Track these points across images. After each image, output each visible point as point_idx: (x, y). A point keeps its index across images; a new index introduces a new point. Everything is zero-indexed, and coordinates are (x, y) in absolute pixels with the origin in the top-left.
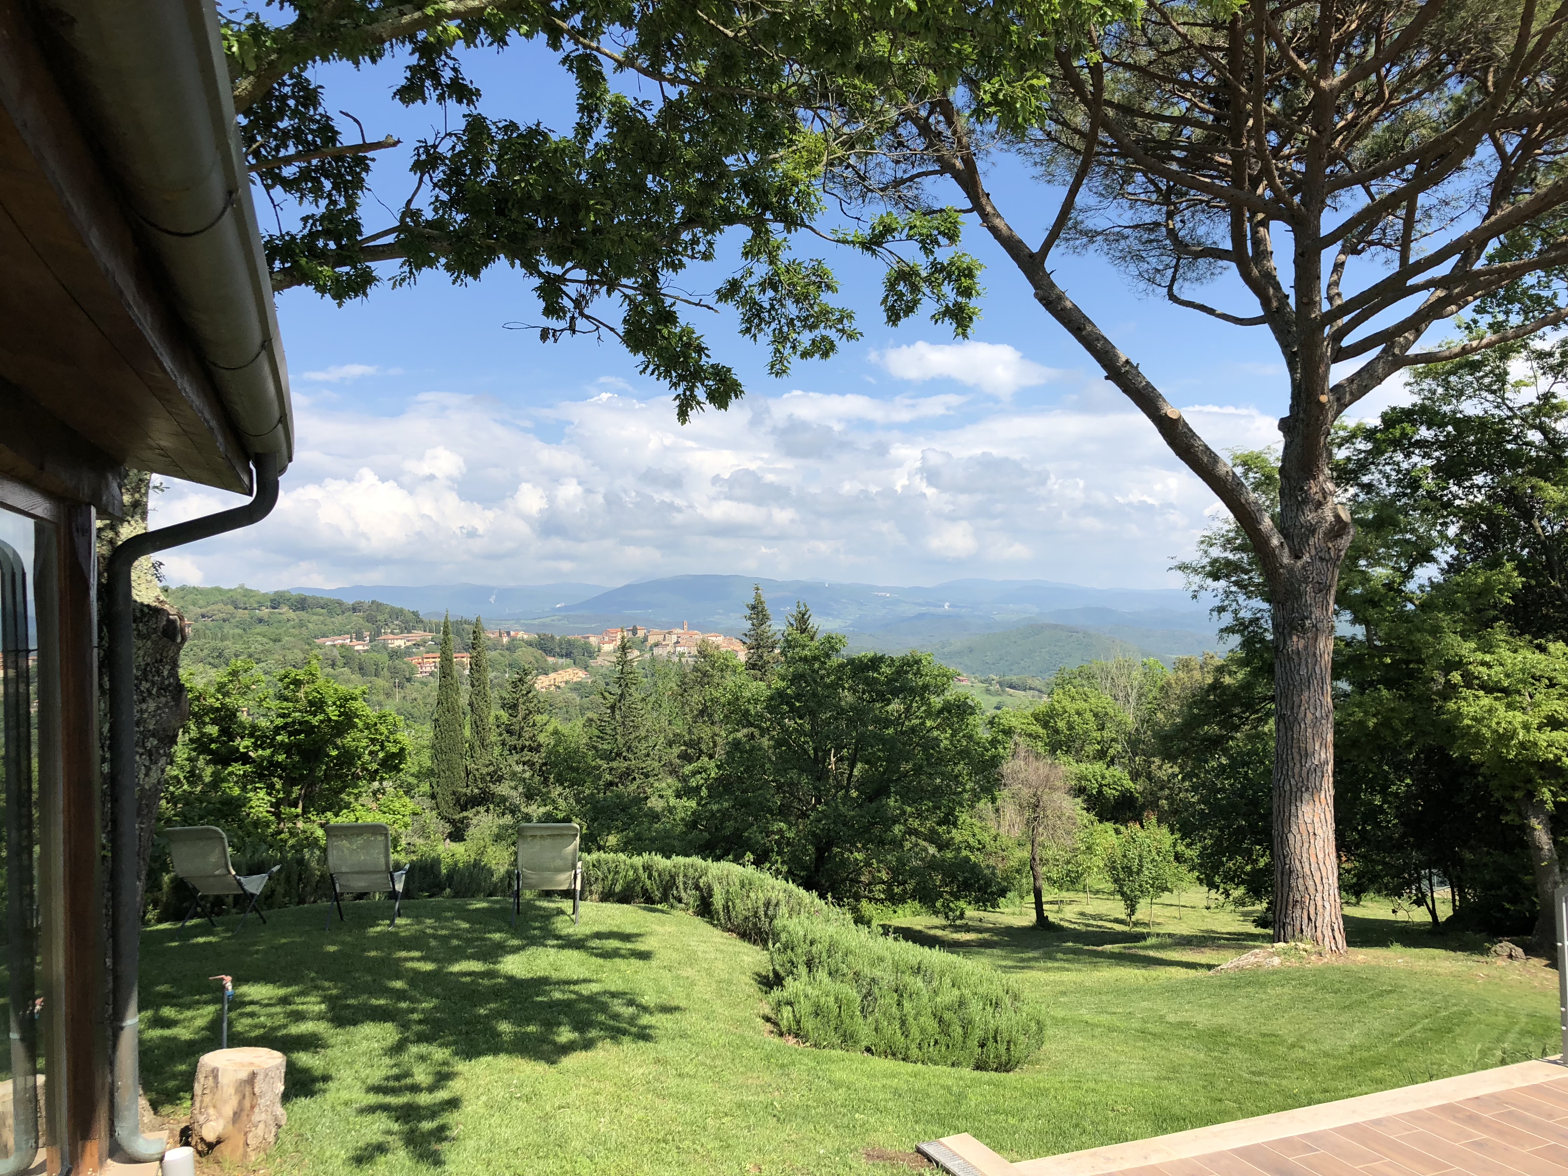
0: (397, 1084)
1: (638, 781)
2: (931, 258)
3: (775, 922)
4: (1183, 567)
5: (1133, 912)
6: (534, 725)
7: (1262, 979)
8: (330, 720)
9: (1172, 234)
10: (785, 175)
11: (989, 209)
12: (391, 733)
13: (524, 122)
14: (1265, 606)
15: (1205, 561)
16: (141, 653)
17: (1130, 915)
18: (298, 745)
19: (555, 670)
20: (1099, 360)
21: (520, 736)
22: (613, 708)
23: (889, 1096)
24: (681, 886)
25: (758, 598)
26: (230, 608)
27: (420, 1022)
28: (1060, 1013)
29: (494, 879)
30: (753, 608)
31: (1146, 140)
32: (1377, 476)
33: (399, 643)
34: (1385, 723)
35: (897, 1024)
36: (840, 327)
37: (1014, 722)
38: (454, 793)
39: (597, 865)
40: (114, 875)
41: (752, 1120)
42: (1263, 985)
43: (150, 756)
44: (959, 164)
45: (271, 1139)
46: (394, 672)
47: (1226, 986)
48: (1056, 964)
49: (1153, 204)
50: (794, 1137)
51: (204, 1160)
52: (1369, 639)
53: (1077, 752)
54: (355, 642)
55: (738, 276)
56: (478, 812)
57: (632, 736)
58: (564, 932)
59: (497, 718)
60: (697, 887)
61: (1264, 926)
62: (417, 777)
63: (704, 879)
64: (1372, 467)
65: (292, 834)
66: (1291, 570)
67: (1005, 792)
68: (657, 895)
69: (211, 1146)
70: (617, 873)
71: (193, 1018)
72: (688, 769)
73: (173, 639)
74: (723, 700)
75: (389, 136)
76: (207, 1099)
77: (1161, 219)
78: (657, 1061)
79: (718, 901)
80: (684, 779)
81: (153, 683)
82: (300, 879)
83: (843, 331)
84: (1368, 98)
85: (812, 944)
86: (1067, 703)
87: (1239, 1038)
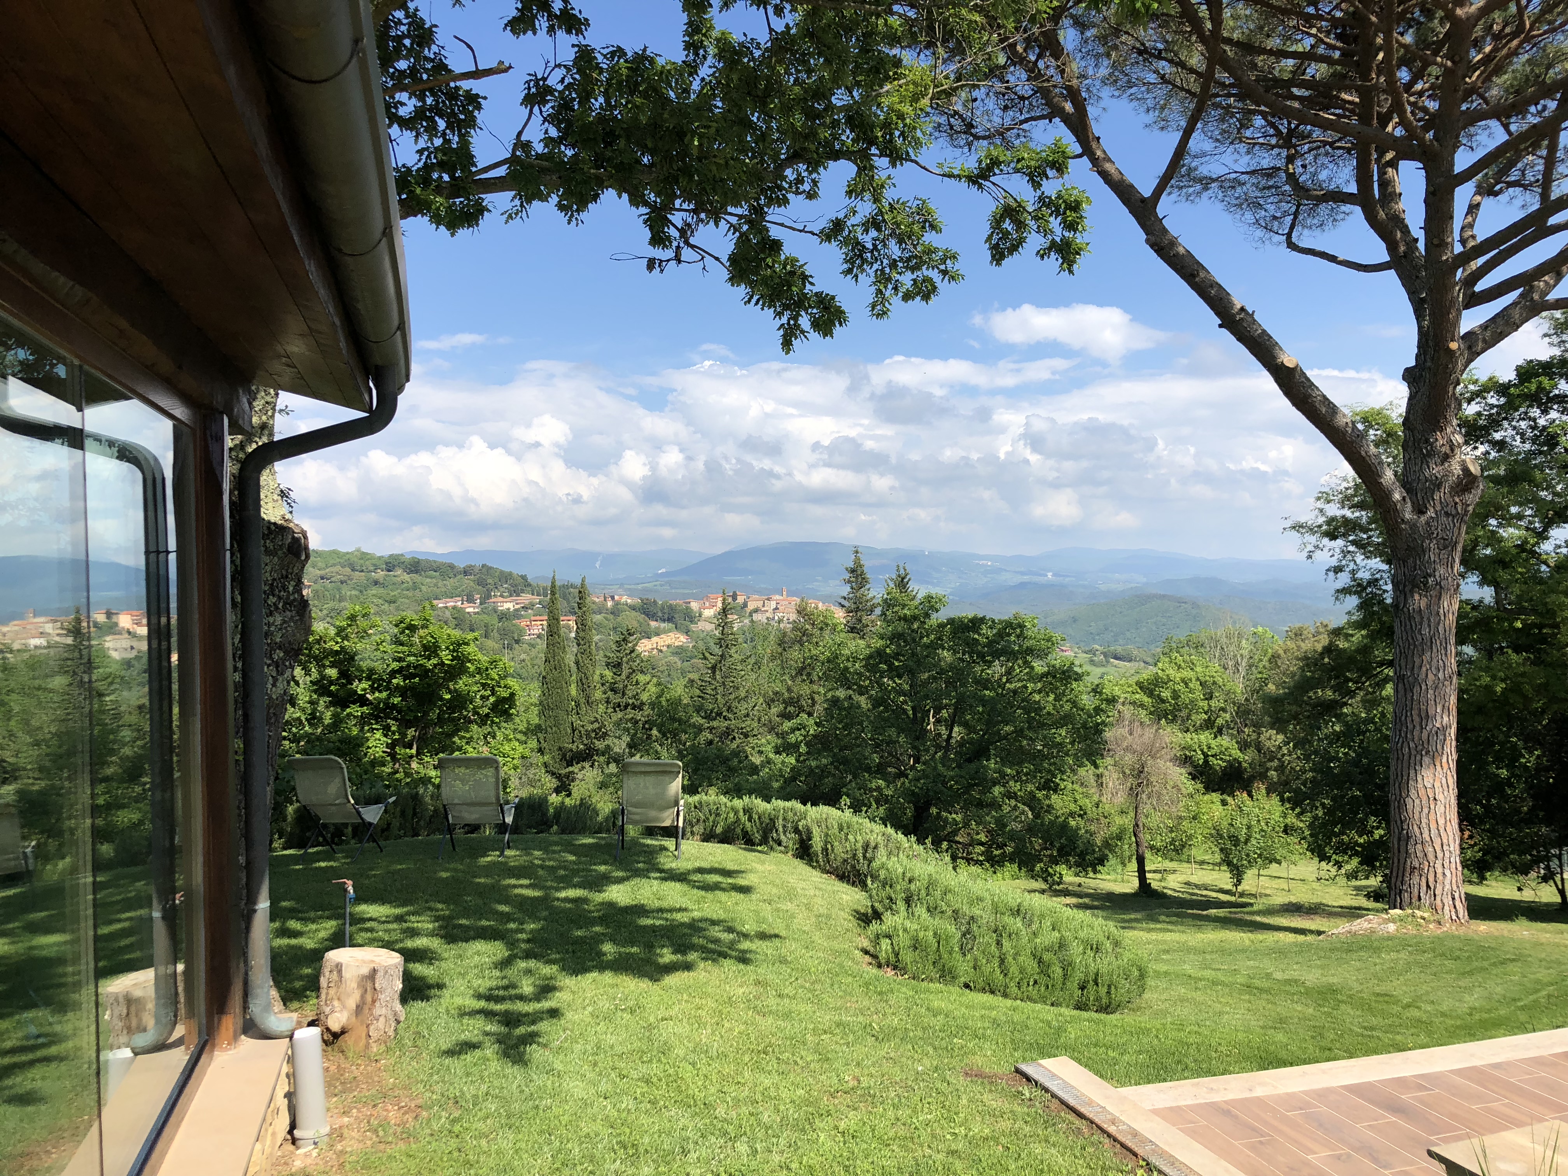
0: (506, 993)
1: (738, 741)
2: (1039, 193)
3: (874, 864)
4: (1298, 527)
5: (1239, 882)
6: (637, 683)
7: (1376, 944)
8: (443, 664)
9: (1292, 178)
10: (891, 109)
11: (1099, 153)
12: (501, 678)
13: (631, 48)
14: (1385, 567)
15: (1321, 520)
16: (268, 568)
17: (1236, 885)
18: (412, 688)
19: (657, 634)
20: (1212, 308)
21: (624, 694)
22: (714, 668)
23: (987, 1025)
24: (781, 829)
25: (857, 561)
26: (348, 570)
27: (528, 941)
28: (1163, 968)
29: (600, 818)
30: (853, 571)
31: (1266, 80)
32: (1511, 432)
33: (508, 605)
34: (1515, 689)
35: (996, 963)
36: (942, 267)
37: (1117, 691)
38: (560, 749)
39: (698, 807)
40: (246, 779)
41: (851, 1038)
42: (1377, 950)
43: (277, 667)
44: (1068, 107)
45: (391, 1033)
46: (504, 633)
47: (1337, 949)
48: (1159, 926)
49: (1273, 147)
50: (892, 1055)
51: (329, 1049)
52: (1498, 601)
53: (1183, 721)
54: (466, 604)
55: (841, 216)
56: (583, 768)
57: (732, 697)
58: (667, 867)
59: (602, 676)
60: (796, 830)
61: (1377, 900)
62: (525, 734)
63: (803, 822)
64: (1505, 424)
65: (407, 775)
66: (1413, 526)
67: (1109, 761)
68: (757, 837)
69: (336, 1036)
70: (718, 815)
71: (317, 930)
72: (787, 725)
73: (298, 556)
74: (822, 657)
75: (501, 63)
76: (332, 992)
77: (1280, 163)
78: (758, 983)
79: (817, 843)
80: (782, 735)
81: (280, 598)
82: (415, 814)
83: (945, 273)
84: (1508, 30)
85: (910, 881)
86: (1172, 672)
87: (1350, 997)
